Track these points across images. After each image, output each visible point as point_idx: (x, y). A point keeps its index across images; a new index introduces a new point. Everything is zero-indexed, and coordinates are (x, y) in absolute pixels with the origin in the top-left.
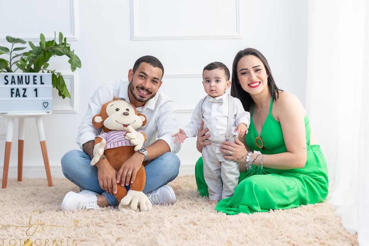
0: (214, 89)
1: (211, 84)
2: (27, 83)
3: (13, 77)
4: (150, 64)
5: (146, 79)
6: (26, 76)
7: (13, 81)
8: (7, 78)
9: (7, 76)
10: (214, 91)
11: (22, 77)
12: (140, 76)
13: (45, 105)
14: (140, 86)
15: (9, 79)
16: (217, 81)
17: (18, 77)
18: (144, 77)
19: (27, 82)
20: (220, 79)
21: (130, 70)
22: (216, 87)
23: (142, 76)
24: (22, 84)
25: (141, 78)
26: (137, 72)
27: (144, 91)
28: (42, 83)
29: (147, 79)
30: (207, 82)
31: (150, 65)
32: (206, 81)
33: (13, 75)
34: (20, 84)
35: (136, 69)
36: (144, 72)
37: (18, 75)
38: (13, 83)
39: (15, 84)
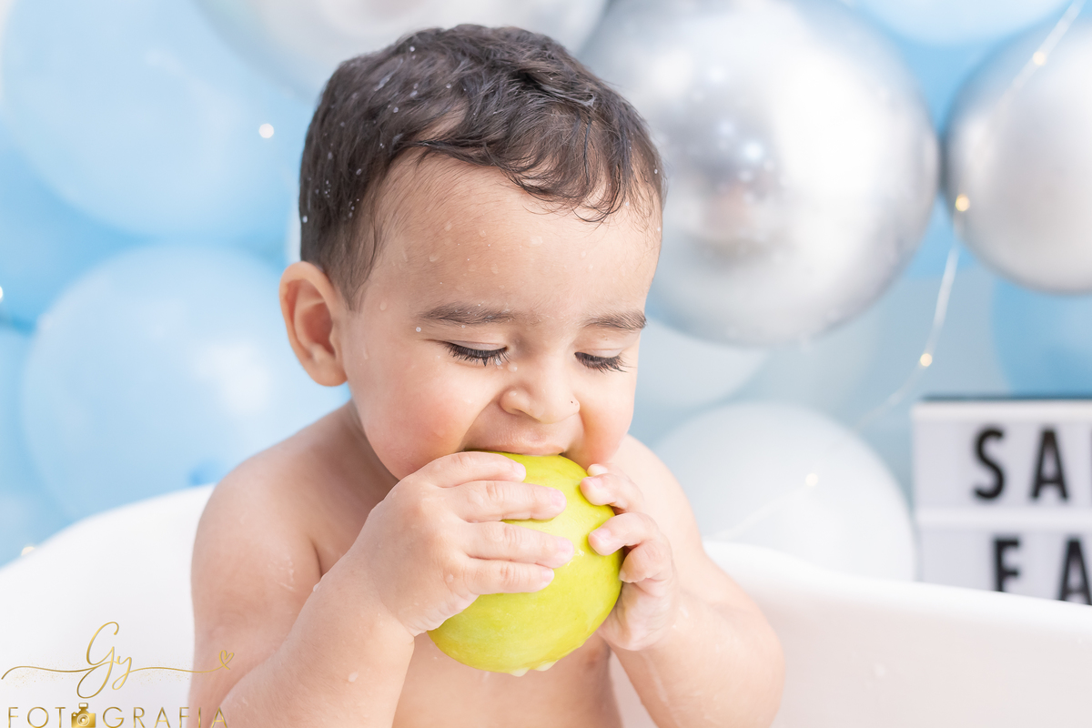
3: (1049, 440)
7: (1049, 469)
8: (993, 449)
9: (991, 433)
15: (1017, 457)
33: (1048, 426)
38: (1050, 494)
39: (1064, 494)
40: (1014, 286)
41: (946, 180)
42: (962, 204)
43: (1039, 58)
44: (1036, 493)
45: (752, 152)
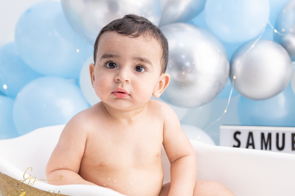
0: (127, 88)
1: (118, 75)
2: (281, 149)
3: (251, 134)
6: (278, 135)
7: (251, 142)
8: (238, 136)
9: (238, 133)
10: (128, 97)
11: (270, 135)
15: (243, 138)
16: (138, 68)
17: (263, 135)
19: (280, 145)
20: (147, 65)
22: (134, 84)
24: (270, 149)
30: (108, 65)
32: (106, 63)
33: (251, 131)
34: (266, 149)
37: (263, 132)
38: (250, 147)
39: (254, 148)
40: (245, 97)
41: (231, 73)
42: (234, 77)
43: (253, 46)
44: (247, 147)
45: (188, 64)
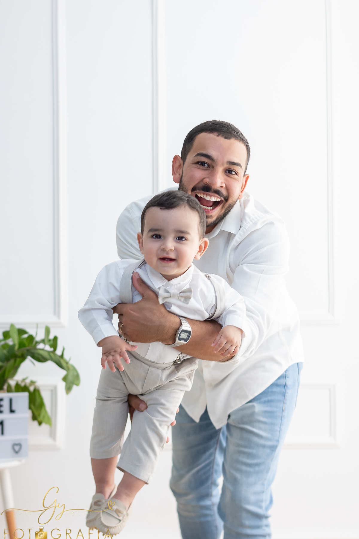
4: (216, 134)
5: (211, 168)
12: (197, 163)
13: (17, 448)
14: (201, 185)
18: (206, 165)
21: (176, 158)
23: (202, 164)
25: (201, 167)
26: (191, 158)
27: (210, 193)
28: (12, 411)
29: (213, 167)
31: (218, 136)
35: (188, 152)
36: (205, 152)
